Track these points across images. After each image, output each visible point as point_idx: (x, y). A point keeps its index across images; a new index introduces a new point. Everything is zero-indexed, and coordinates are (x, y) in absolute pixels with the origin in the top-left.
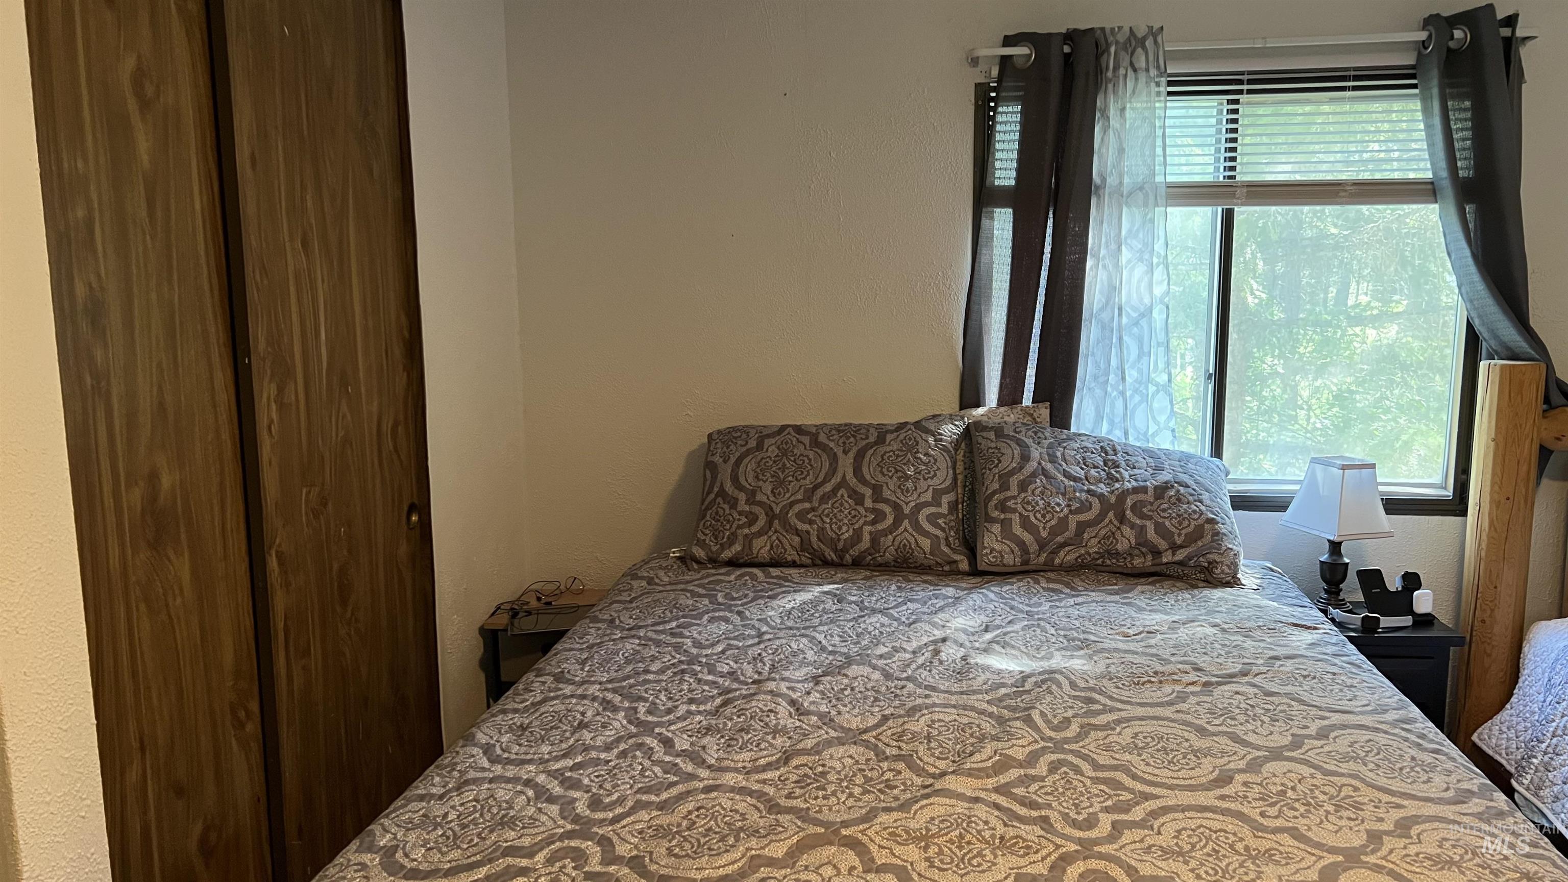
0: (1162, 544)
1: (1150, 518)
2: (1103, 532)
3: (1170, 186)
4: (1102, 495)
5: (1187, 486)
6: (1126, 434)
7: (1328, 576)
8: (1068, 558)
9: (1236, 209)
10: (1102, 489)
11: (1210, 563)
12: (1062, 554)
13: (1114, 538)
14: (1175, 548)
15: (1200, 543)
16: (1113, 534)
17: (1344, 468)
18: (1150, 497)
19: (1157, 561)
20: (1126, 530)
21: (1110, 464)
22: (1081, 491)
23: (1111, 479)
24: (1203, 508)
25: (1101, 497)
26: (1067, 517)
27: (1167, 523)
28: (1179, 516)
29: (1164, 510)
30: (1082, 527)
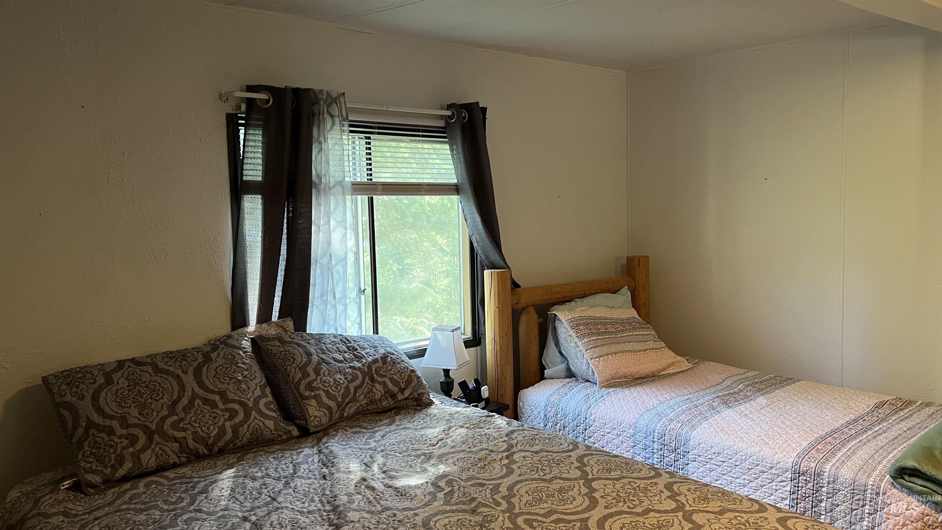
0: (395, 389)
1: (385, 376)
2: (365, 390)
4: (359, 367)
8: (351, 411)
10: (357, 364)
11: (419, 395)
12: (347, 409)
14: (402, 391)
15: (412, 385)
17: (453, 331)
18: (380, 364)
19: (396, 400)
20: (377, 385)
21: (351, 349)
22: (347, 368)
23: (359, 358)
24: (406, 364)
30: (356, 389)
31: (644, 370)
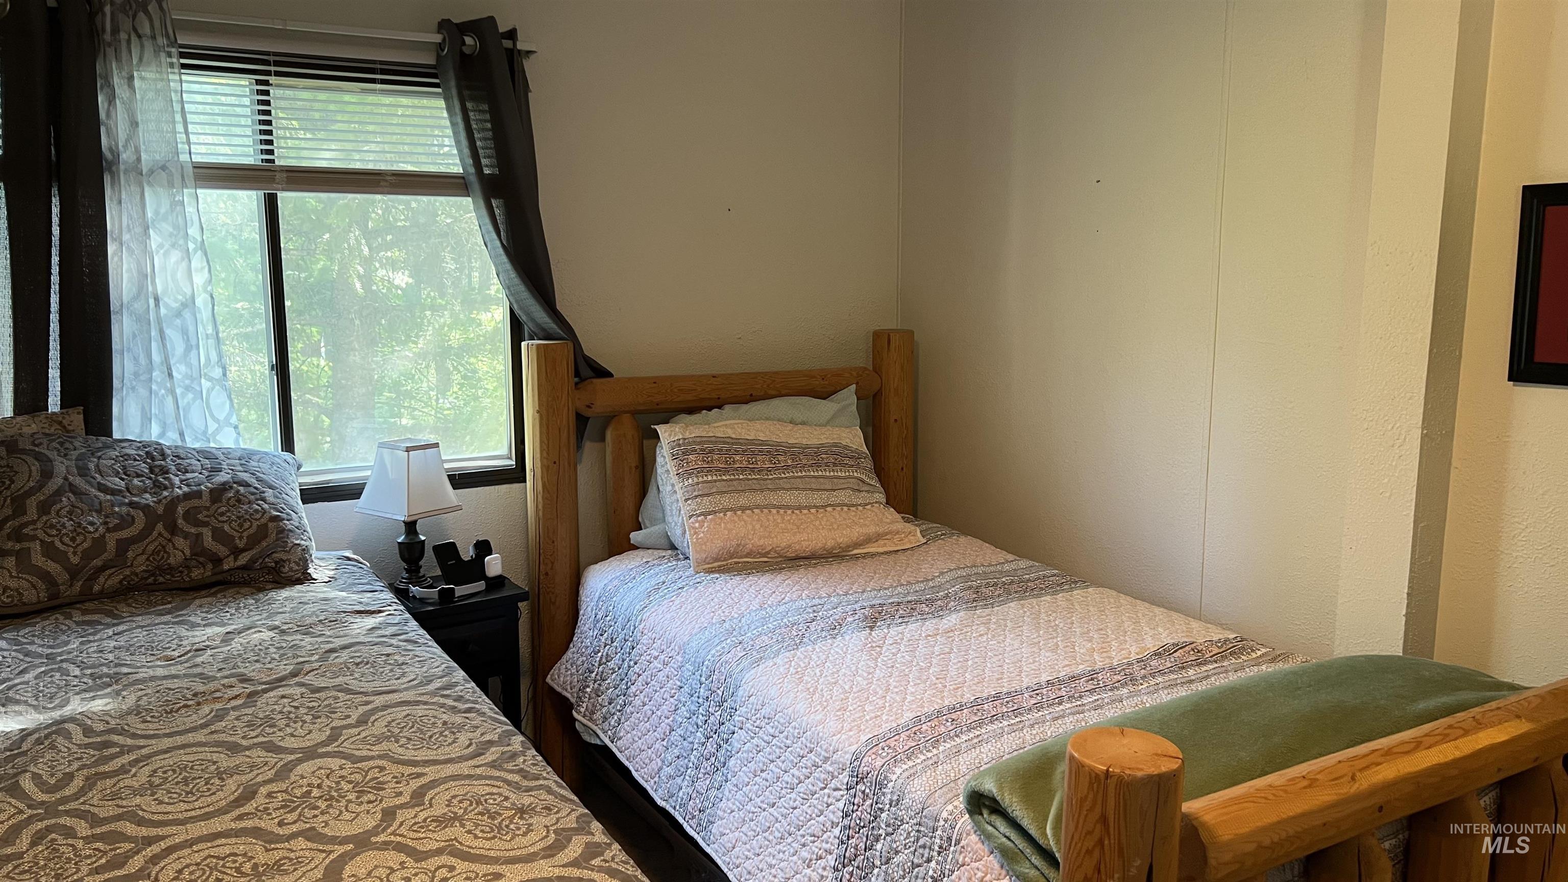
0: (222, 551)
1: (206, 524)
2: (151, 548)
3: (197, 166)
4: (148, 506)
5: (247, 485)
6: (182, 434)
7: (407, 556)
8: (110, 582)
9: (280, 195)
10: (148, 499)
11: (276, 563)
12: (102, 579)
13: (165, 552)
14: (236, 552)
15: (264, 544)
16: (164, 547)
17: (408, 450)
18: (205, 500)
19: (217, 570)
20: (180, 542)
21: (157, 470)
22: (121, 505)
23: (158, 487)
24: (266, 506)
25: (146, 508)
26: (103, 536)
27: (226, 527)
28: (239, 518)
29: (222, 514)
30: (123, 546)
31: (804, 544)
